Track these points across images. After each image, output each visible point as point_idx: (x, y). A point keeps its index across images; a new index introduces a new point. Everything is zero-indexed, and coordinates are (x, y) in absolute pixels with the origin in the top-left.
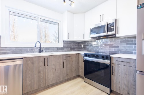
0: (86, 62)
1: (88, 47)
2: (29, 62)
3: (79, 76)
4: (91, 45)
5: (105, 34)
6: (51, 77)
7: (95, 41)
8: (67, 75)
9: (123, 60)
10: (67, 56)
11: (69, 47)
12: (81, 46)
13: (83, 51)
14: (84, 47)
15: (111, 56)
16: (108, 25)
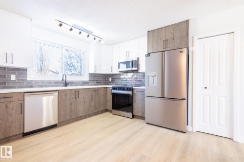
0: (114, 95)
1: (116, 80)
2: (63, 95)
3: (106, 111)
4: (120, 79)
5: (130, 69)
6: (81, 109)
7: (123, 75)
8: (95, 108)
9: (140, 90)
10: (95, 90)
11: (95, 80)
12: (109, 79)
13: (111, 85)
14: (112, 80)
15: (133, 88)
16: (132, 61)
